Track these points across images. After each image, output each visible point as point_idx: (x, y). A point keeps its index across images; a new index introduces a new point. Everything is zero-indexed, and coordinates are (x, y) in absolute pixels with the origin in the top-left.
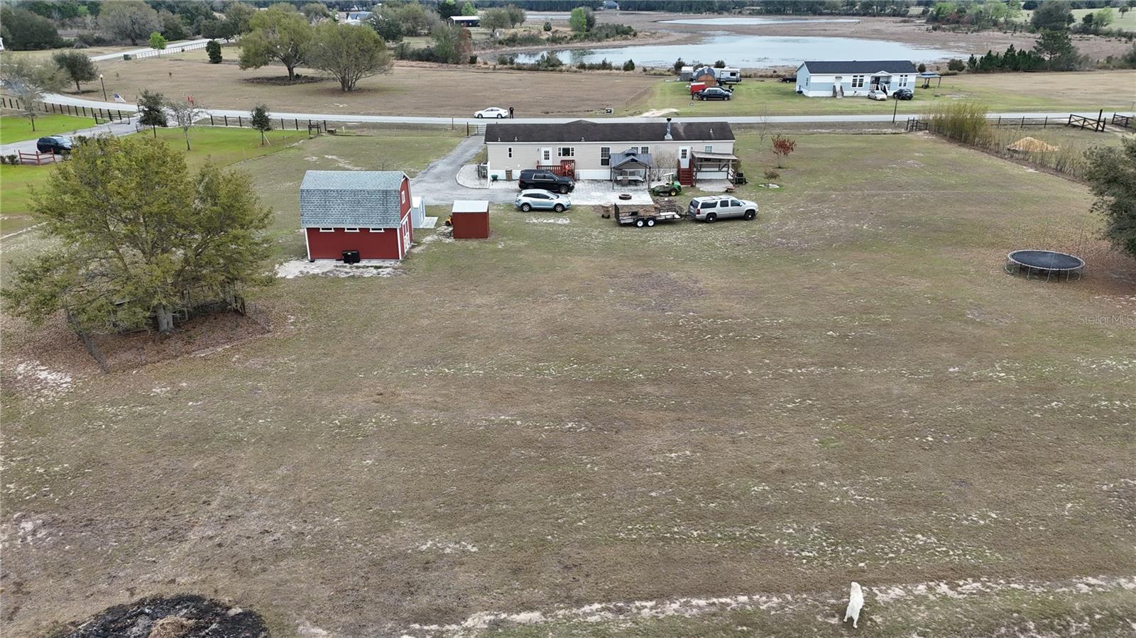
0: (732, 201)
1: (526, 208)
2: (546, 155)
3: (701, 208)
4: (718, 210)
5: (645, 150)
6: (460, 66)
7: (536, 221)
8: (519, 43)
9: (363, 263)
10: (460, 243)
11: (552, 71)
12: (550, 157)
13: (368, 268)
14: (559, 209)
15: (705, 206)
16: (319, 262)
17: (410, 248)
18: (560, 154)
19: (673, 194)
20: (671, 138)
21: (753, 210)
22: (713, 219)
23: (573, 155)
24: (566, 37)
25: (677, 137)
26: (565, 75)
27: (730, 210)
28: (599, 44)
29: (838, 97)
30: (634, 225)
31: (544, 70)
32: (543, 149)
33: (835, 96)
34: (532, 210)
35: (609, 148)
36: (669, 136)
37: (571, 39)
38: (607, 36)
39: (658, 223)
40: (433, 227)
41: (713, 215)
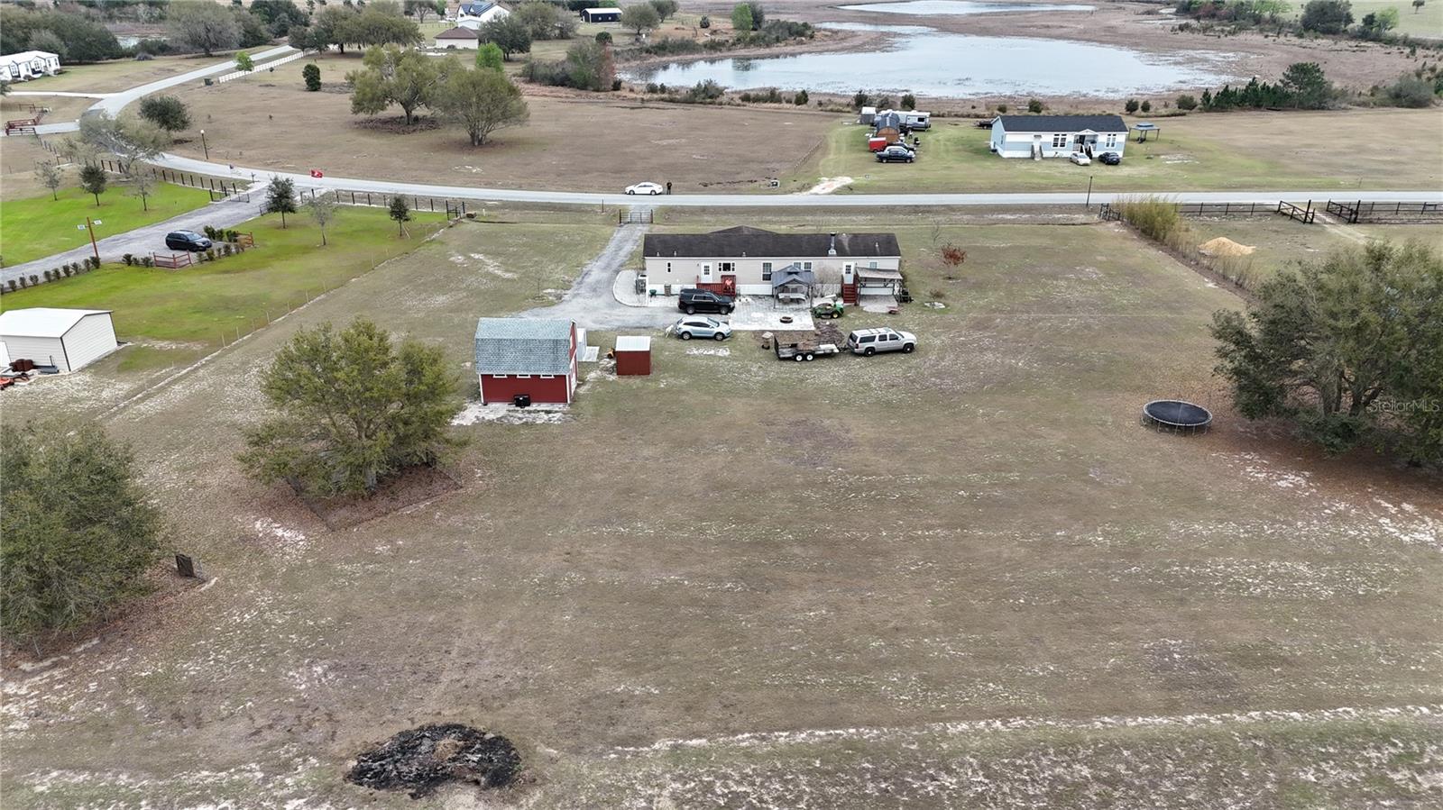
0: (891, 335)
1: (686, 337)
2: (706, 270)
3: (860, 342)
4: (876, 344)
5: (808, 266)
6: (602, 95)
7: (696, 352)
8: (670, 52)
9: (534, 406)
10: (624, 381)
11: (710, 103)
12: (711, 271)
13: (540, 412)
14: (719, 337)
15: (864, 340)
16: (492, 405)
17: (576, 388)
18: (720, 269)
19: (835, 316)
20: (835, 253)
21: (912, 344)
22: (871, 352)
23: (733, 270)
24: (727, 41)
25: (841, 252)
26: (727, 112)
27: (889, 344)
28: (767, 51)
29: (1036, 159)
30: (793, 359)
31: (701, 103)
32: (703, 264)
33: (1033, 158)
34: (692, 337)
35: (770, 264)
36: (833, 251)
37: (734, 44)
38: (778, 40)
39: (816, 357)
40: (595, 360)
41: (871, 349)
